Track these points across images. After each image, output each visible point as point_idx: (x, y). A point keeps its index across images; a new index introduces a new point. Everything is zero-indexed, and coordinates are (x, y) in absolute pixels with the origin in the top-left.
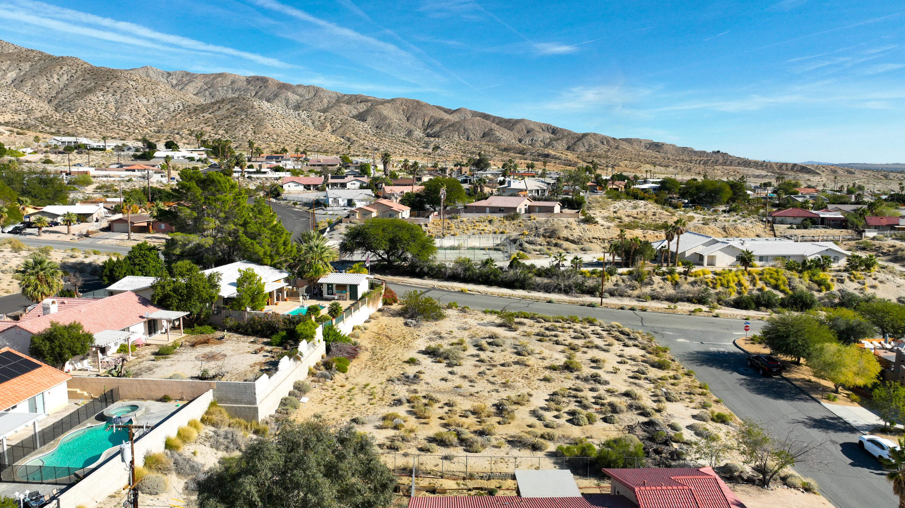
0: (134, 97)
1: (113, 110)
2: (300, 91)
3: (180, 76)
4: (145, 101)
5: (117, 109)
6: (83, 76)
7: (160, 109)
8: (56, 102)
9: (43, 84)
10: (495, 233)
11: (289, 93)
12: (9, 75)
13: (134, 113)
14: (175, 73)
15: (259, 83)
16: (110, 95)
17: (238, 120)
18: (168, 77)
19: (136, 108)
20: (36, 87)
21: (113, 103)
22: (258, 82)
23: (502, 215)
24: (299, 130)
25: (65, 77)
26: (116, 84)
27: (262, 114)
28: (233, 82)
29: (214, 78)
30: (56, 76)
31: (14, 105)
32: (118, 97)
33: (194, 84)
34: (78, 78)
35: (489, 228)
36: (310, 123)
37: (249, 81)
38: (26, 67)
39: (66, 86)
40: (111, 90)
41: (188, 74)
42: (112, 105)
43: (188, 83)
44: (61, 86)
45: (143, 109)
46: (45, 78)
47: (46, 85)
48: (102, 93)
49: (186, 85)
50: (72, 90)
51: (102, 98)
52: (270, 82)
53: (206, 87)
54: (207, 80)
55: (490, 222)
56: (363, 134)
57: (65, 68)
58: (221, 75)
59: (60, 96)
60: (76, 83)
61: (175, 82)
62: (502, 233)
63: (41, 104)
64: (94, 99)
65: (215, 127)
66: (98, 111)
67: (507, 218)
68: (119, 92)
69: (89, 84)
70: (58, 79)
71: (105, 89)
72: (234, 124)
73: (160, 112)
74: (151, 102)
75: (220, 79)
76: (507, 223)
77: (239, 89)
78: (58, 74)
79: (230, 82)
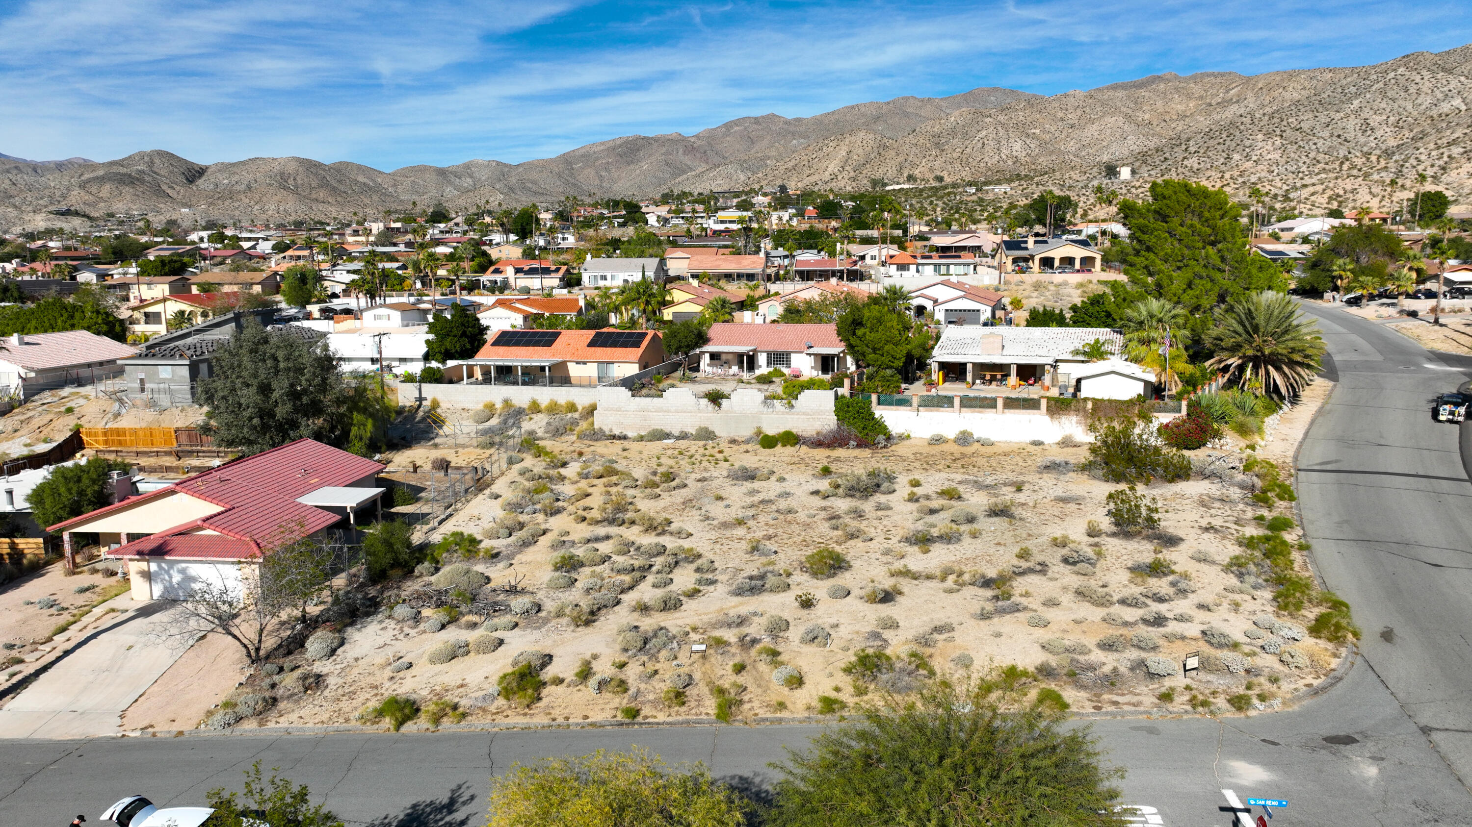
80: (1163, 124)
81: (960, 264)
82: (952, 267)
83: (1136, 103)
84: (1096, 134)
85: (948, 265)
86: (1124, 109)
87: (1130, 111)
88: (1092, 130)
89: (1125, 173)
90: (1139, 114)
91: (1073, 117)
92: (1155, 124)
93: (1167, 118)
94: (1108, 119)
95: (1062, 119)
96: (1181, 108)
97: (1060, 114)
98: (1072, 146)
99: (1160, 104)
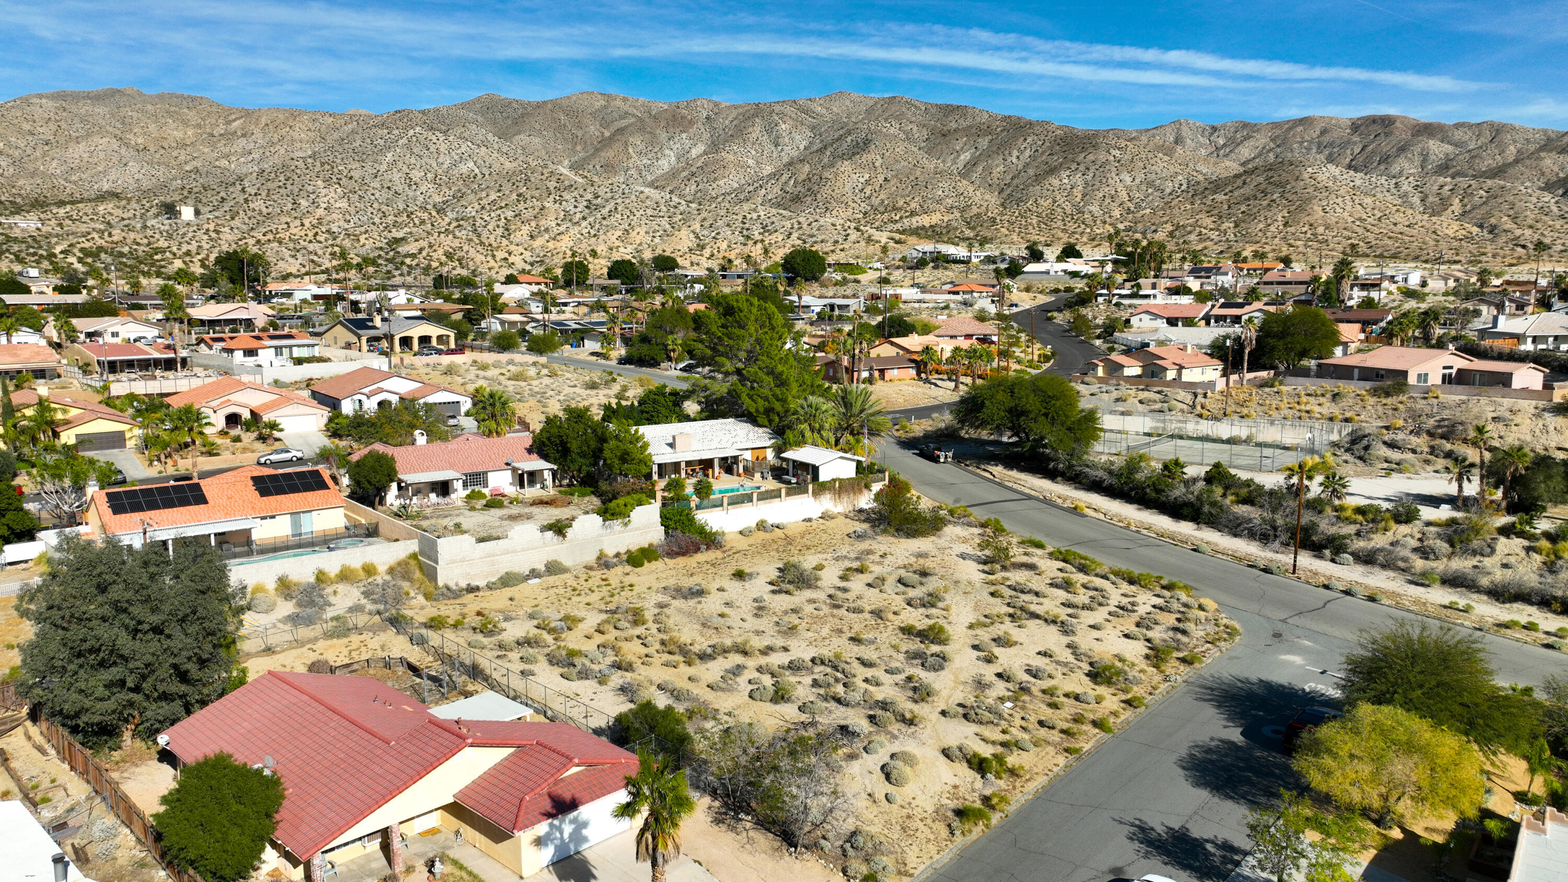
0: (1113, 175)
1: (1078, 199)
2: (1458, 135)
3: (1232, 130)
4: (1128, 179)
5: (1084, 195)
6: (1051, 148)
7: (1150, 191)
8: (1008, 191)
9: (997, 166)
10: (1331, 419)
11: (1431, 142)
12: (962, 157)
13: (1108, 200)
14: (1224, 127)
15: (1377, 128)
16: (1079, 175)
17: (1265, 203)
18: (1211, 134)
19: (1113, 192)
20: (988, 170)
21: (1080, 188)
22: (1375, 127)
23: (1368, 385)
24: (1379, 214)
25: (1028, 153)
26: (1091, 157)
27: (1310, 190)
28: (1324, 132)
29: (1290, 129)
30: (1015, 153)
31: (950, 201)
32: (1089, 178)
33: (1252, 142)
34: (1043, 152)
35: (1328, 408)
36: (1416, 200)
37: (1356, 126)
38: (984, 143)
39: (1027, 165)
40: (1082, 168)
41: (1245, 125)
42: (1078, 193)
43: (1242, 142)
44: (1020, 167)
45: (1123, 195)
46: (1001, 157)
47: (1001, 168)
48: (1068, 173)
49: (1239, 144)
50: (1031, 172)
51: (1066, 181)
52: (1398, 124)
53: (1272, 145)
54: (1278, 132)
55: (1335, 397)
56: (1531, 216)
57: (1029, 140)
58: (1303, 121)
59: (1016, 181)
60: (1039, 160)
61: (1221, 141)
62: (1347, 420)
63: (987, 197)
64: (1056, 182)
65: (1220, 217)
66: (1055, 202)
67: (1375, 392)
68: (1093, 169)
69: (1057, 160)
70: (1018, 157)
71: (1074, 166)
72: (1255, 210)
73: (1148, 195)
74: (1138, 181)
75: (1301, 128)
76: (1372, 400)
77: (1331, 144)
78: (1019, 150)
79: (1318, 132)
80: (162, 151)
81: (303, 346)
82: (294, 349)
83: (123, 123)
84: (85, 155)
85: (290, 347)
86: (111, 129)
87: (118, 132)
88: (78, 152)
89: (187, 213)
90: (131, 136)
91: (46, 132)
92: (152, 150)
93: (166, 145)
94: (96, 139)
95: (31, 133)
96: (179, 135)
97: (26, 126)
98: (54, 167)
99: (152, 127)
